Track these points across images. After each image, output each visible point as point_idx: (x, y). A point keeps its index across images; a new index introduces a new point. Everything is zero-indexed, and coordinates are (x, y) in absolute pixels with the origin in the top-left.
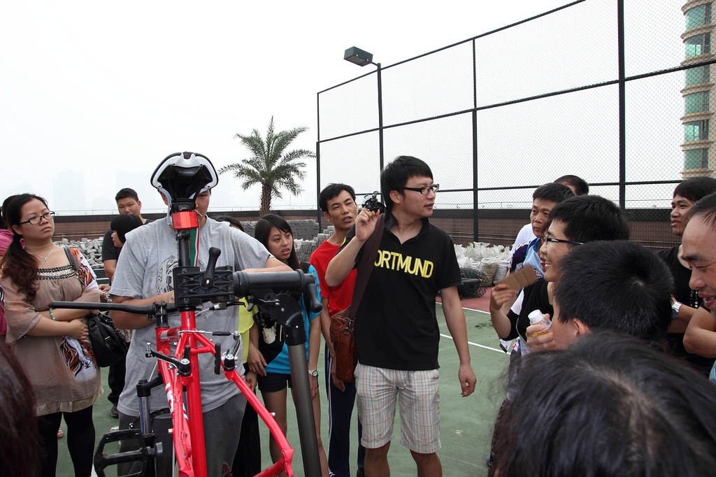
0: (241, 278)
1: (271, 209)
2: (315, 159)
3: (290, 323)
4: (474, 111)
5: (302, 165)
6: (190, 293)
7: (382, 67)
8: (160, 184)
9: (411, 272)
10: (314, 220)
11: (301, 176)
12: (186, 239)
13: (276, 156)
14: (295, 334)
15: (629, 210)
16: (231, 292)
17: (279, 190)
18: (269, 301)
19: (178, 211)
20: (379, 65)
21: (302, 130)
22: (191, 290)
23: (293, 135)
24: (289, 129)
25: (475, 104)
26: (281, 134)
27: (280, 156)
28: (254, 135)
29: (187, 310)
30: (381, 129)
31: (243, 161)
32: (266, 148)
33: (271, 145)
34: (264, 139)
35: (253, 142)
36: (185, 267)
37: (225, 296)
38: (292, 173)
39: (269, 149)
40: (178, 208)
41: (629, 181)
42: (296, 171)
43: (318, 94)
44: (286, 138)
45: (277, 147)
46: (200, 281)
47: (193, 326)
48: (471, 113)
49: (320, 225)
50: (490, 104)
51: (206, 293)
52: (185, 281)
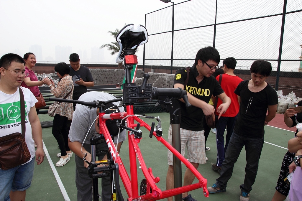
0: (155, 90)
1: (123, 64)
3: (175, 113)
4: (215, 25)
7: (175, 4)
8: (120, 40)
9: (201, 95)
12: (130, 69)
14: (177, 119)
15: (281, 72)
16: (151, 97)
18: (168, 102)
19: (127, 55)
20: (173, 3)
22: (133, 95)
25: (216, 22)
28: (117, 32)
29: (130, 105)
30: (173, 31)
31: (112, 43)
36: (129, 83)
37: (148, 99)
40: (127, 53)
41: (283, 59)
43: (146, 15)
46: (138, 90)
48: (214, 26)
49: (144, 72)
50: (222, 22)
51: (140, 96)
52: (129, 90)
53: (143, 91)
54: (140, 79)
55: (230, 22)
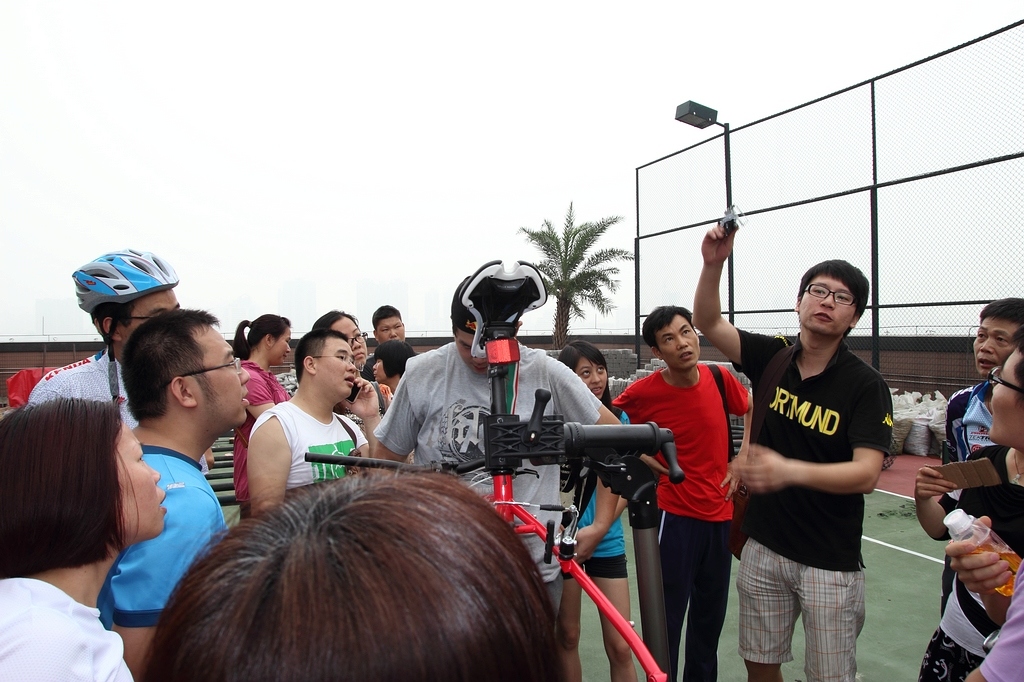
0: (574, 432)
1: (568, 333)
2: (633, 262)
3: (639, 497)
4: (873, 189)
5: (614, 270)
6: (508, 451)
7: (731, 129)
8: (471, 303)
9: (806, 424)
10: (630, 351)
11: (612, 286)
12: (502, 376)
13: (577, 258)
14: (644, 514)
16: (562, 451)
17: (580, 307)
18: (612, 465)
19: (493, 339)
20: (726, 126)
21: (613, 221)
22: (510, 447)
23: (601, 228)
24: (594, 219)
25: (875, 179)
26: (583, 227)
27: (583, 259)
28: (545, 229)
29: (502, 474)
32: (563, 248)
33: (570, 243)
34: (560, 234)
35: (545, 240)
36: (500, 415)
37: (553, 456)
38: (600, 283)
39: (567, 249)
40: (492, 334)
42: (605, 279)
43: (637, 169)
44: (592, 233)
45: (578, 245)
46: (522, 435)
47: (510, 496)
48: (869, 191)
49: (639, 357)
50: (899, 178)
51: (529, 451)
52: (500, 434)
53: (533, 436)
54: (626, 381)
55: (926, 176)
